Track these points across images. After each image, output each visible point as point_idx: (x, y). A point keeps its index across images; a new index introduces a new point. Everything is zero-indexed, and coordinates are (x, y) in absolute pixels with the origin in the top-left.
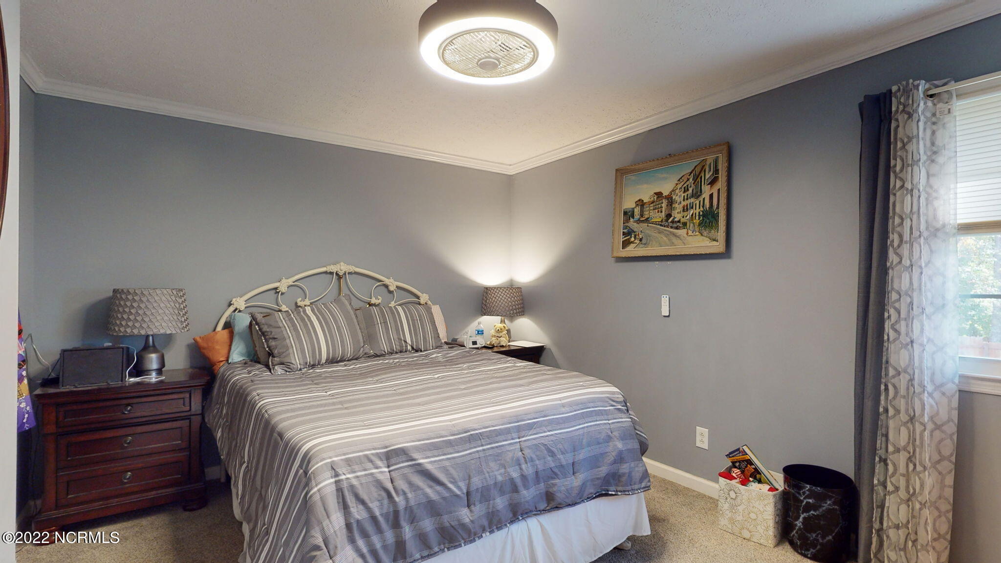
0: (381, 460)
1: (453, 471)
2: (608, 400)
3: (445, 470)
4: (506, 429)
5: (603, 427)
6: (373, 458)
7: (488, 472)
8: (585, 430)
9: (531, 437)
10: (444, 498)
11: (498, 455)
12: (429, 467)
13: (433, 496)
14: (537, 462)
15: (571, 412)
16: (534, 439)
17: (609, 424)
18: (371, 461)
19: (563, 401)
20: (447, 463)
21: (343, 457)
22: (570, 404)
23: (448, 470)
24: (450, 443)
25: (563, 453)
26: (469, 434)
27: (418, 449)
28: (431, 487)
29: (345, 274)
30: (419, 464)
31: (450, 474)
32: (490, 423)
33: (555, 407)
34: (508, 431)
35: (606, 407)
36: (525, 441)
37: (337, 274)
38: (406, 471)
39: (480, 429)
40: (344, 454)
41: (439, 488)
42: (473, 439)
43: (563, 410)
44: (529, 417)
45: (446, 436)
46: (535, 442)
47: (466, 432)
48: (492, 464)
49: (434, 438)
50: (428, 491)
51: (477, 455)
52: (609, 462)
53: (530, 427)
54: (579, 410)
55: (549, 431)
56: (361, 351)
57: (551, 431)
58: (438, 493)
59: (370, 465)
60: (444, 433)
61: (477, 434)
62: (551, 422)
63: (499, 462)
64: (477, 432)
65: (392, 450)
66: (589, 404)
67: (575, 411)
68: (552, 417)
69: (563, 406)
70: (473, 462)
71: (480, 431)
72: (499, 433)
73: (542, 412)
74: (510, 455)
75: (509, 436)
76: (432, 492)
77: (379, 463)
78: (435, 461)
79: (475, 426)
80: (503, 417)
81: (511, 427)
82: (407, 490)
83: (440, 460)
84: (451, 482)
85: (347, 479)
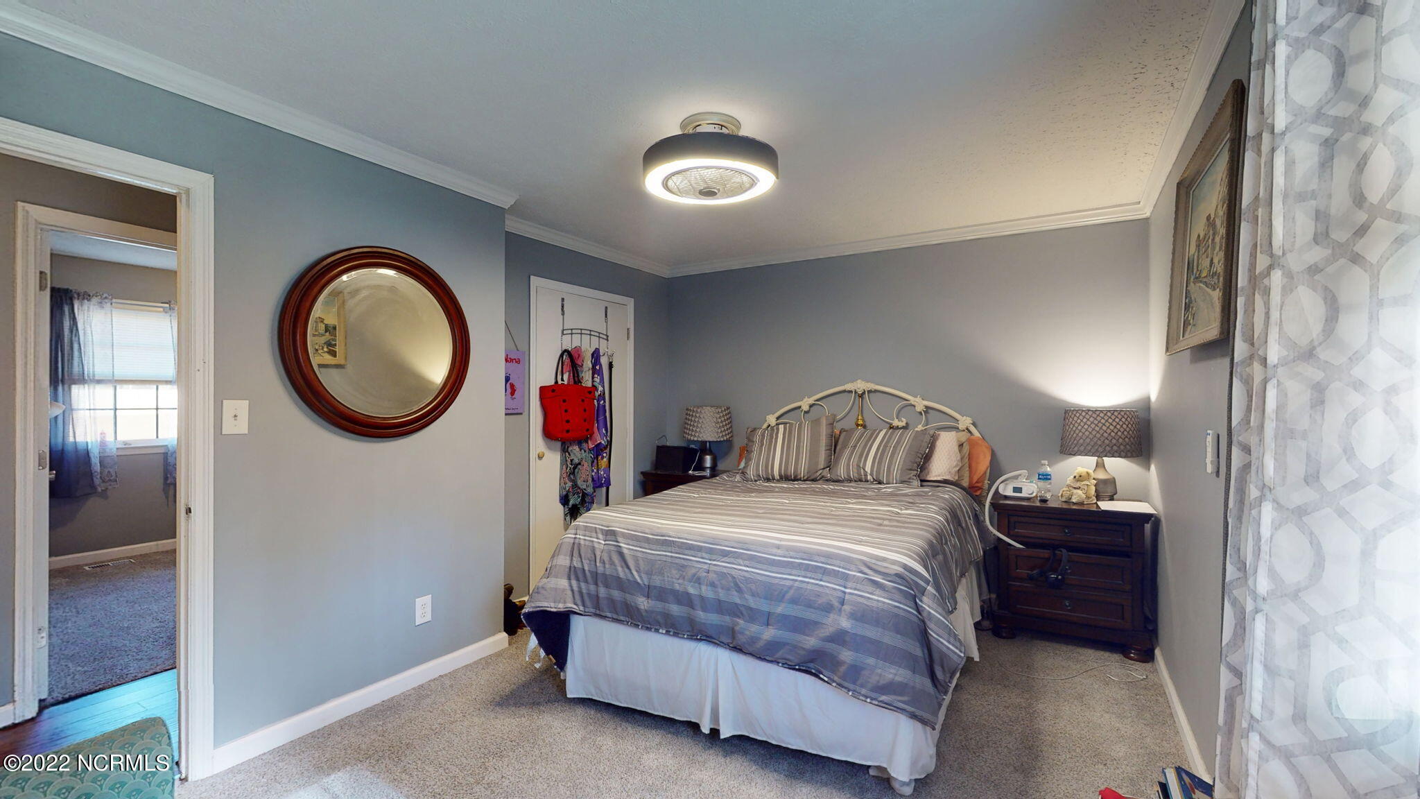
0: (603, 534)
1: (641, 562)
2: (858, 563)
3: (636, 559)
4: (699, 546)
5: (828, 592)
6: (598, 530)
7: (668, 577)
8: (796, 584)
9: (722, 564)
10: (628, 580)
11: (683, 566)
12: (625, 551)
13: (622, 575)
14: (720, 590)
15: (785, 557)
16: (725, 567)
17: (845, 593)
18: (596, 533)
19: (782, 543)
20: (639, 555)
21: (585, 524)
22: (789, 549)
23: (638, 560)
24: (647, 540)
25: (753, 595)
26: (664, 538)
27: (624, 535)
28: (622, 567)
29: (864, 393)
30: (620, 547)
31: (638, 564)
32: (686, 536)
33: (766, 545)
34: (700, 549)
35: (852, 571)
36: (715, 565)
37: (856, 392)
38: (613, 548)
39: (673, 537)
40: (587, 523)
41: (627, 570)
42: (666, 544)
43: (775, 551)
44: (726, 543)
45: (647, 534)
46: (725, 570)
47: (662, 536)
48: (674, 572)
49: (638, 532)
50: (620, 569)
51: (664, 559)
52: (822, 635)
53: (725, 554)
54: (797, 558)
55: (745, 566)
56: (818, 474)
57: (747, 566)
58: (626, 575)
59: (594, 535)
60: (647, 531)
61: (670, 541)
62: (752, 558)
63: (681, 572)
64: (671, 539)
65: (611, 530)
66: (817, 557)
67: (791, 558)
68: (755, 553)
69: (778, 547)
70: (659, 562)
71: (674, 539)
72: (691, 547)
73: (743, 544)
74: (694, 571)
75: (699, 554)
76: (621, 573)
77: (600, 536)
78: (632, 550)
79: (671, 533)
80: (701, 535)
81: (705, 547)
82: (607, 562)
83: (636, 550)
84: (637, 571)
85: (580, 538)
